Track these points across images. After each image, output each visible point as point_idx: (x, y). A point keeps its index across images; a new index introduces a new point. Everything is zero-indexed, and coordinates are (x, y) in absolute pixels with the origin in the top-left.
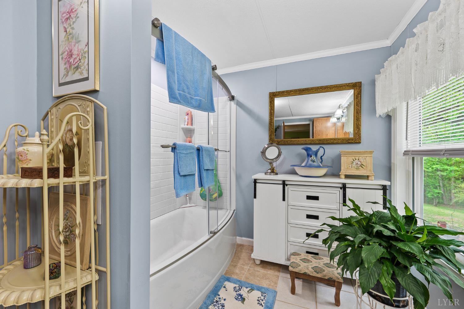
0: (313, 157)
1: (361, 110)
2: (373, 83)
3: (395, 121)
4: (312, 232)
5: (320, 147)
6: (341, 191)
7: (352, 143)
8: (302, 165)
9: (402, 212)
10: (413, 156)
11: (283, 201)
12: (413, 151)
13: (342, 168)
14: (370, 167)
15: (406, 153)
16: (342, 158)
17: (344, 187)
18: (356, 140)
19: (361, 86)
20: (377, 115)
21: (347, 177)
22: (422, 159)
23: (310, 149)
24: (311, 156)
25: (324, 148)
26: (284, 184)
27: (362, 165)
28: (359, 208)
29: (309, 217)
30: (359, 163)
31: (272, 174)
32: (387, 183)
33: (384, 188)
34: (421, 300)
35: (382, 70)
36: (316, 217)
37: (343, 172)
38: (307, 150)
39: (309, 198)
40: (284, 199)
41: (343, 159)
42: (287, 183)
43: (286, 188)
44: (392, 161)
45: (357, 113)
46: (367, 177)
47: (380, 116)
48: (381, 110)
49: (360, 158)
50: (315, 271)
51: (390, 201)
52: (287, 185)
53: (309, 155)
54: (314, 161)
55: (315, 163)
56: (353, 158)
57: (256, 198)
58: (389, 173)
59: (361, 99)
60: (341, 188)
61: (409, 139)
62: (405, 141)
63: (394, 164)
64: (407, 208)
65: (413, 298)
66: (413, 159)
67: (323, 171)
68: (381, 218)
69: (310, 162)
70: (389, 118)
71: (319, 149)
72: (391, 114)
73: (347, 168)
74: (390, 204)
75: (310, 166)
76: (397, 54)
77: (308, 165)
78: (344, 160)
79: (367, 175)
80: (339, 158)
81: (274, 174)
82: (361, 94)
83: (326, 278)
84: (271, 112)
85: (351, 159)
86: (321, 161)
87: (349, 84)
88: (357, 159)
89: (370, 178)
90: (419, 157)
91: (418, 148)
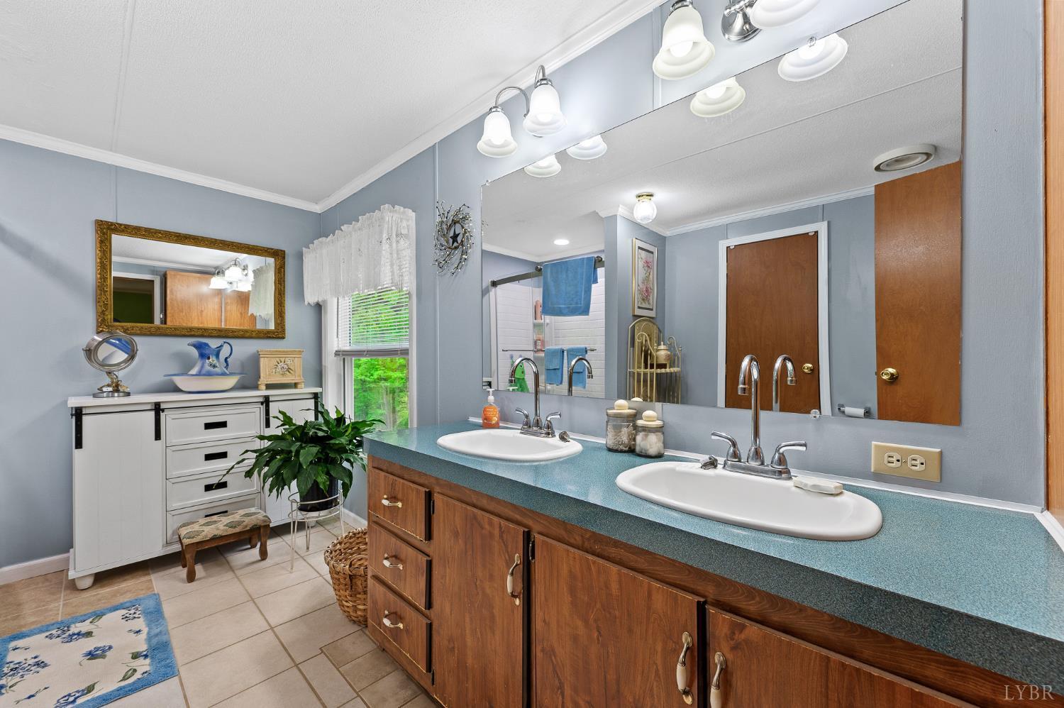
0: (213, 360)
1: (284, 291)
2: (300, 256)
3: (326, 312)
4: (215, 481)
5: (225, 342)
6: (263, 408)
7: (273, 338)
8: (190, 373)
9: (333, 415)
10: (344, 357)
11: (156, 439)
12: (344, 351)
13: (262, 375)
14: (299, 371)
15: (337, 353)
16: (262, 360)
17: (266, 401)
18: (278, 334)
19: (284, 258)
20: (306, 303)
21: (269, 387)
22: (351, 360)
23: (207, 345)
24: (209, 358)
25: (231, 343)
26: (158, 409)
27: (289, 370)
28: (290, 419)
29: (209, 457)
30: (285, 366)
31: (116, 394)
32: (318, 390)
33: (316, 396)
34: (347, 481)
35: (311, 246)
36: (223, 455)
37: (263, 380)
38: (199, 347)
39: (209, 426)
40: (158, 437)
41: (263, 362)
42: (163, 406)
43: (163, 415)
44: (323, 363)
45: (280, 294)
46: (295, 385)
47: (309, 303)
48: (311, 298)
49: (287, 359)
50: (231, 527)
51: (323, 406)
52: (163, 410)
53: (204, 356)
54: (214, 366)
55: (216, 369)
56: (278, 359)
57: (81, 447)
58: (319, 379)
59: (284, 275)
60: (262, 403)
61: (340, 337)
62: (336, 339)
63: (325, 366)
64: (338, 411)
65: (342, 484)
66: (344, 359)
67: (231, 381)
68: (315, 426)
69: (207, 368)
70: (319, 308)
71: (221, 346)
72: (321, 304)
73: (270, 375)
74: (323, 408)
75: (209, 374)
76: (327, 237)
77: (203, 372)
78: (264, 364)
79: (294, 382)
80: (255, 360)
81: (121, 394)
82: (284, 269)
83: (248, 528)
84: (102, 263)
85: (274, 362)
86: (225, 365)
87: (269, 249)
88: (283, 361)
89: (299, 386)
90: (349, 358)
91: (347, 348)
